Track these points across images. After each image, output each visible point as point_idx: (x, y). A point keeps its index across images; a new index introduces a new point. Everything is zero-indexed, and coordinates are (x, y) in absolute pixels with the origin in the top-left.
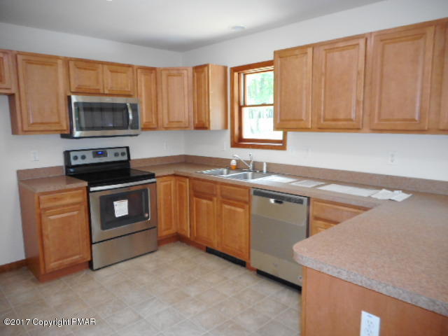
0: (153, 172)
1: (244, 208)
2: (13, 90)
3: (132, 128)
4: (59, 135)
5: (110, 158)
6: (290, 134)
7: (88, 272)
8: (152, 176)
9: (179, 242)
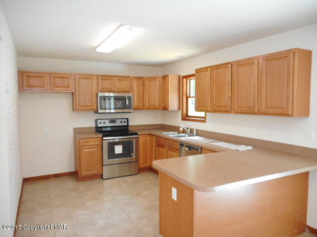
0: (137, 132)
1: (176, 152)
2: (73, 91)
3: (128, 109)
4: (93, 112)
5: (118, 124)
6: (208, 113)
7: (100, 180)
8: (136, 134)
9: (151, 172)
